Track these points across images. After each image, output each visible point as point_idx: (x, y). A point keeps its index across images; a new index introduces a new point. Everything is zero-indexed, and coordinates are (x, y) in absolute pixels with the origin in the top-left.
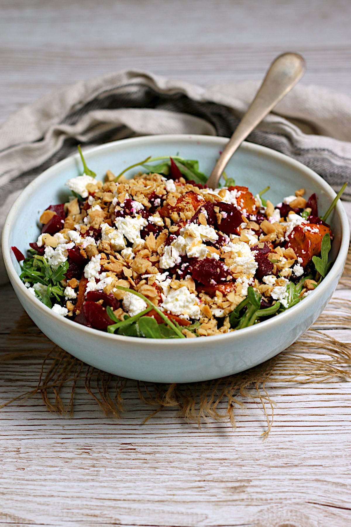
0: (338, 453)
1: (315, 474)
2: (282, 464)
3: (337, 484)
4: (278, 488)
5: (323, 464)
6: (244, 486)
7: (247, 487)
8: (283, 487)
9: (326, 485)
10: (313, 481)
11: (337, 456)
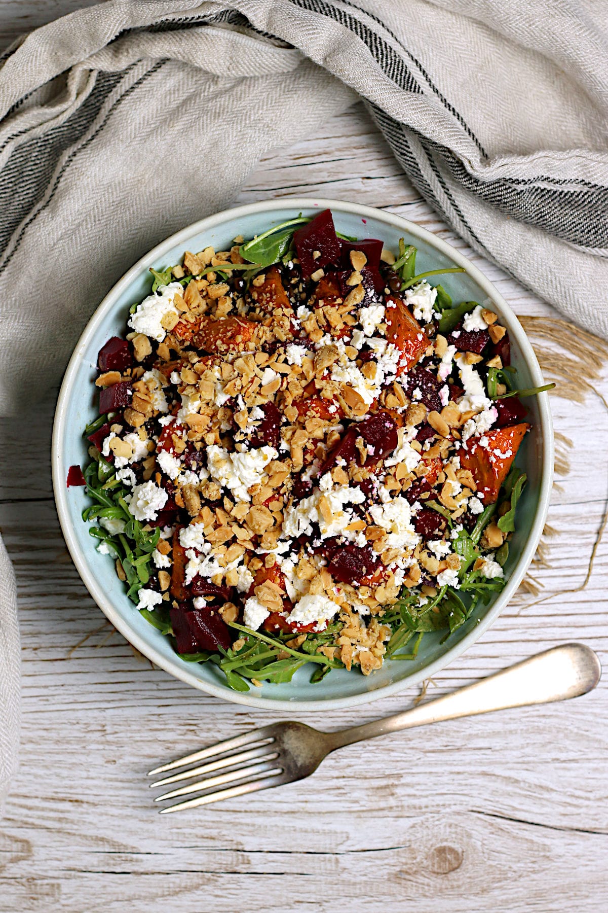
0: (513, 726)
1: (481, 763)
2: (441, 746)
3: (507, 779)
4: (436, 787)
5: (492, 745)
6: (393, 785)
7: (396, 786)
8: (441, 786)
9: (495, 781)
10: (479, 774)
11: (511, 732)
